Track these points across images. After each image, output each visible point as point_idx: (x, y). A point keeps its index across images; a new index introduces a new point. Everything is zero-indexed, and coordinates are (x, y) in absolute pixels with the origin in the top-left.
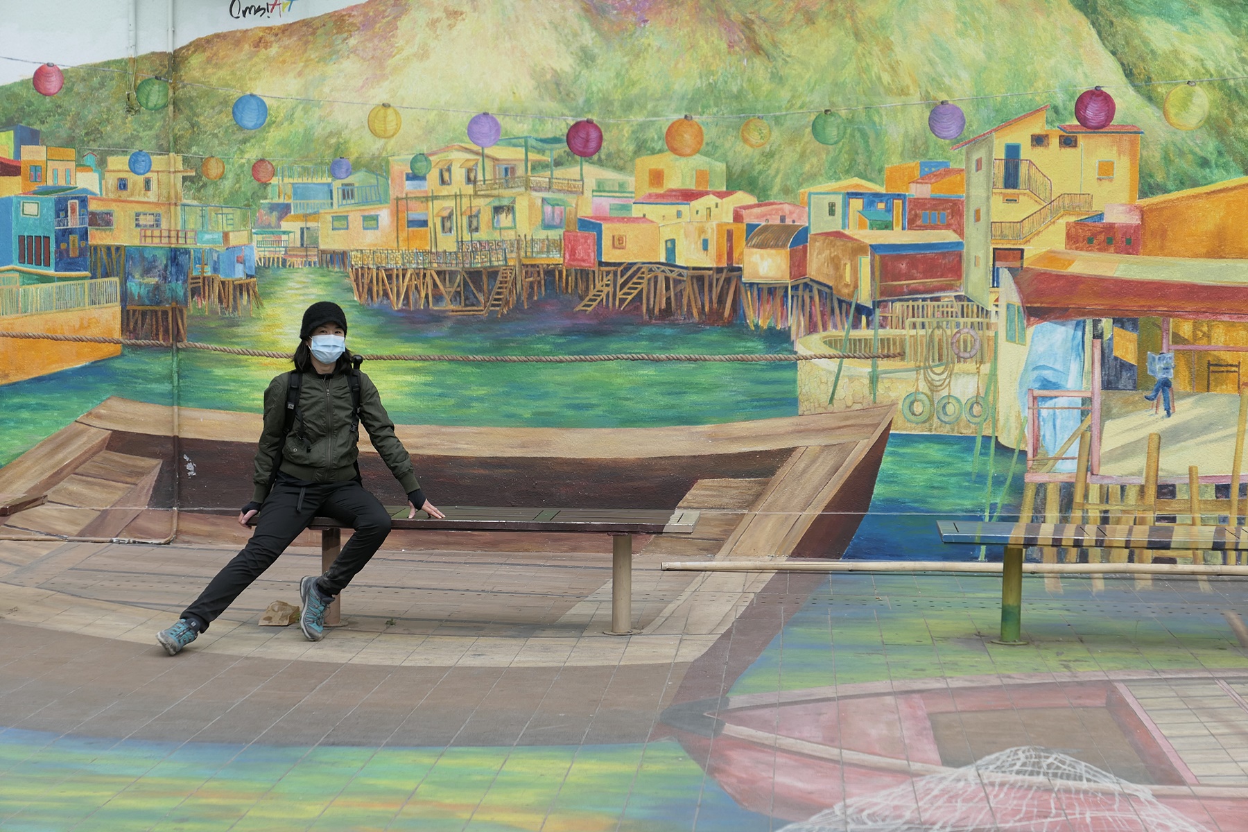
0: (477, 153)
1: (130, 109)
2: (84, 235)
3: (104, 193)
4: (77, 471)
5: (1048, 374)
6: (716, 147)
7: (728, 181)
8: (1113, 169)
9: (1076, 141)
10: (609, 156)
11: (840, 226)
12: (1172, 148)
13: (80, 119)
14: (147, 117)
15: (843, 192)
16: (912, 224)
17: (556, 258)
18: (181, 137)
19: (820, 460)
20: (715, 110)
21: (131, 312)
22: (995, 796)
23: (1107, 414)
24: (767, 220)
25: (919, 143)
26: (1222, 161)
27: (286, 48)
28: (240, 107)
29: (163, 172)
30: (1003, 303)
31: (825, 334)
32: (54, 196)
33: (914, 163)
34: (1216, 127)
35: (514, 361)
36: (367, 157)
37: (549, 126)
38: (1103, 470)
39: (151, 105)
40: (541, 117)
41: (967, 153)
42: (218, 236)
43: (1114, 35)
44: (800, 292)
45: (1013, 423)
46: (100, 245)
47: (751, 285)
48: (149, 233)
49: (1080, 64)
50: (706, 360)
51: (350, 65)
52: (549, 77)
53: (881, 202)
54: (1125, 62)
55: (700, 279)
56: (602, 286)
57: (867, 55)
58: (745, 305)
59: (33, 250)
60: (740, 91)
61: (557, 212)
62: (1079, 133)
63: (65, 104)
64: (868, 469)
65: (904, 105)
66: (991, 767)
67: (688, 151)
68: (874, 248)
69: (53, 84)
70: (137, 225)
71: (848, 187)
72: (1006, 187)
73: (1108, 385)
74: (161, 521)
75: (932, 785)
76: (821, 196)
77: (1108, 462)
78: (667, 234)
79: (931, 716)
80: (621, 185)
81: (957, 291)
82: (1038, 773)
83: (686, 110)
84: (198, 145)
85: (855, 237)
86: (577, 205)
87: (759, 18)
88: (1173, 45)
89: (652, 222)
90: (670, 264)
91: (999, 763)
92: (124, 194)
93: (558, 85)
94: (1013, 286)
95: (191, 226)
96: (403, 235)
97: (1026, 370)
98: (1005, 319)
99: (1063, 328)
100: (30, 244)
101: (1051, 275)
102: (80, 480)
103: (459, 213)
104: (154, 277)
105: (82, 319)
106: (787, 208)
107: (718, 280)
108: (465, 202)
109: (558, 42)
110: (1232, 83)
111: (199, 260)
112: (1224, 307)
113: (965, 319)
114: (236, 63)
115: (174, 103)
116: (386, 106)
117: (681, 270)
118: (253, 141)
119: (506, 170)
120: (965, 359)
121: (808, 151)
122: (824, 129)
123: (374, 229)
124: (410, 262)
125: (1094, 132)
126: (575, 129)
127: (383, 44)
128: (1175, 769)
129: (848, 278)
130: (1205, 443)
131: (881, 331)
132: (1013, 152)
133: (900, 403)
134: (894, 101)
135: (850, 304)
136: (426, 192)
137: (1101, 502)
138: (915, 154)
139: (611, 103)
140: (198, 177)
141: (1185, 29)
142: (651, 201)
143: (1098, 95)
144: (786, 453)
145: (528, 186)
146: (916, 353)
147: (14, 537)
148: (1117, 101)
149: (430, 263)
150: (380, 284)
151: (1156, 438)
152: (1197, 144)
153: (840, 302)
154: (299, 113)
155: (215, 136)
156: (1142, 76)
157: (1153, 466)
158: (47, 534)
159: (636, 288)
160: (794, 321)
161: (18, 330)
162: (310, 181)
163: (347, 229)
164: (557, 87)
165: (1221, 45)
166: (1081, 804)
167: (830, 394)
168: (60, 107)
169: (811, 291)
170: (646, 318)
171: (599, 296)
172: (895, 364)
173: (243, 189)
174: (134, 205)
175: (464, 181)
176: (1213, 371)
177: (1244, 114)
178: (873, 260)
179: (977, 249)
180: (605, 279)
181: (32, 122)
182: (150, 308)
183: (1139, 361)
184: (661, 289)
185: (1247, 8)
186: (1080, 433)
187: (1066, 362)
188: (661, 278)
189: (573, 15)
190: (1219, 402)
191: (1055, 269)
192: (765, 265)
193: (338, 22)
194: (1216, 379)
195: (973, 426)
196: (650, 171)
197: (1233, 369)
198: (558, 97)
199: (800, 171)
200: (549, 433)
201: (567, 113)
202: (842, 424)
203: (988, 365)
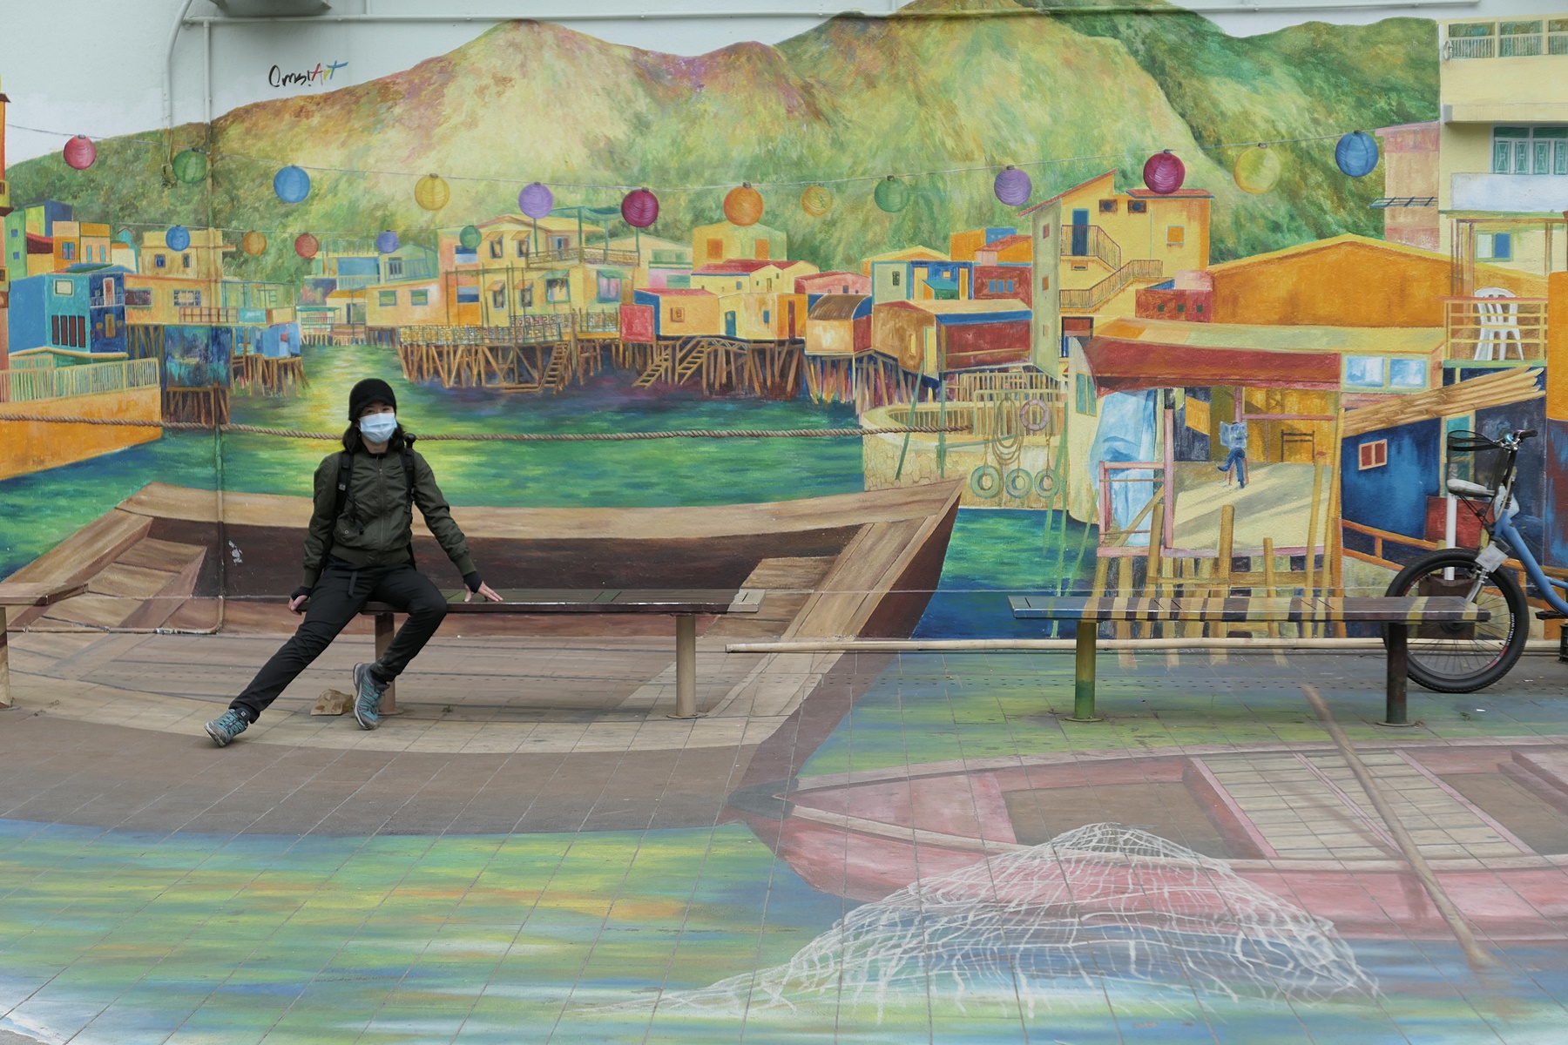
0: (529, 225)
1: (166, 183)
2: (121, 314)
3: (141, 270)
4: (118, 559)
5: (1119, 446)
6: (775, 216)
7: (788, 251)
8: (1183, 234)
9: (1145, 207)
10: (666, 226)
11: (905, 296)
12: (1243, 213)
13: (114, 194)
14: (184, 191)
15: (907, 260)
16: (978, 293)
17: (613, 332)
18: (220, 211)
19: (887, 537)
20: (774, 177)
21: (172, 394)
22: (1072, 873)
23: (1179, 486)
24: (830, 291)
25: (985, 209)
26: (1294, 225)
27: (328, 117)
28: (282, 179)
29: (202, 247)
30: (1072, 373)
31: (890, 407)
32: (89, 274)
33: (979, 231)
34: (1288, 190)
35: (571, 440)
36: (415, 230)
37: (603, 196)
38: (1177, 543)
39: (188, 178)
40: (595, 186)
41: (1034, 220)
42: (261, 314)
43: (1182, 97)
44: (865, 365)
45: (1084, 496)
46: (138, 326)
47: (814, 358)
48: (188, 312)
49: (1149, 126)
51: (395, 135)
52: (602, 145)
53: (947, 270)
54: (1194, 125)
55: (762, 353)
56: (660, 361)
57: (930, 120)
58: (809, 379)
59: (67, 330)
60: (800, 158)
61: (613, 284)
62: (1148, 197)
63: (98, 178)
64: (937, 545)
65: (969, 171)
66: (1067, 844)
67: (747, 220)
68: (940, 318)
69: (85, 157)
70: (176, 304)
71: (912, 256)
72: (1075, 254)
73: (1180, 456)
74: (207, 611)
75: (1007, 863)
76: (885, 265)
77: (1181, 535)
78: (727, 306)
79: (1004, 794)
80: (679, 257)
81: (1025, 361)
82: (1115, 849)
83: (745, 178)
84: (238, 219)
85: (921, 307)
86: (633, 277)
87: (819, 82)
88: (1243, 107)
89: (711, 293)
90: (730, 337)
91: (1074, 840)
92: (162, 272)
94: (1083, 356)
95: (232, 303)
96: (453, 310)
97: (1096, 441)
98: (1075, 389)
99: (1134, 399)
100: (64, 324)
101: (1121, 344)
102: (121, 569)
103: (511, 287)
104: (195, 357)
106: (850, 278)
107: (779, 353)
108: (518, 276)
109: (611, 109)
110: (1304, 144)
111: (242, 339)
112: (1297, 374)
113: (1034, 391)
114: (277, 133)
115: (213, 176)
116: (433, 177)
117: (742, 344)
118: (295, 214)
119: (559, 241)
120: (1034, 431)
121: (871, 219)
122: (887, 196)
123: (424, 304)
124: (461, 339)
125: (1163, 197)
126: (630, 200)
127: (430, 112)
128: (1253, 843)
129: (913, 350)
130: (1280, 513)
131: (948, 404)
132: (1080, 217)
133: (969, 477)
134: (958, 167)
135: (916, 377)
136: (476, 265)
137: (1175, 576)
138: (980, 221)
139: (667, 172)
140: (240, 252)
141: (1255, 90)
142: (710, 272)
143: (1166, 160)
144: (853, 530)
145: (582, 258)
146: (984, 425)
147: (53, 629)
148: (1186, 165)
149: (482, 339)
150: (431, 361)
151: (1229, 510)
152: (1268, 208)
153: (906, 374)
154: (343, 185)
155: (256, 209)
156: (1212, 139)
157: (1227, 538)
158: (87, 626)
159: (695, 363)
160: (859, 395)
161: (53, 414)
162: (355, 255)
163: (395, 304)
164: (611, 155)
165: (1293, 106)
166: (1158, 879)
167: (897, 469)
168: (93, 181)
169: (876, 363)
170: (706, 393)
171: (658, 371)
172: (963, 437)
173: (286, 264)
174: (172, 282)
175: (515, 252)
176: (1287, 441)
177: (1316, 177)
178: (938, 331)
179: (1046, 319)
180: (663, 353)
181: (63, 197)
182: (192, 389)
183: (1211, 431)
184: (721, 363)
185: (1320, 67)
186: (1152, 505)
187: (1137, 433)
188: (721, 352)
189: (626, 78)
190: (1294, 472)
191: (1125, 338)
192: (828, 337)
193: (383, 90)
194: (1290, 448)
195: (1043, 500)
196: (709, 241)
197: (1307, 438)
198: (612, 165)
199: (863, 240)
200: (607, 514)
201: (622, 183)
202: (910, 499)
203: (1058, 437)
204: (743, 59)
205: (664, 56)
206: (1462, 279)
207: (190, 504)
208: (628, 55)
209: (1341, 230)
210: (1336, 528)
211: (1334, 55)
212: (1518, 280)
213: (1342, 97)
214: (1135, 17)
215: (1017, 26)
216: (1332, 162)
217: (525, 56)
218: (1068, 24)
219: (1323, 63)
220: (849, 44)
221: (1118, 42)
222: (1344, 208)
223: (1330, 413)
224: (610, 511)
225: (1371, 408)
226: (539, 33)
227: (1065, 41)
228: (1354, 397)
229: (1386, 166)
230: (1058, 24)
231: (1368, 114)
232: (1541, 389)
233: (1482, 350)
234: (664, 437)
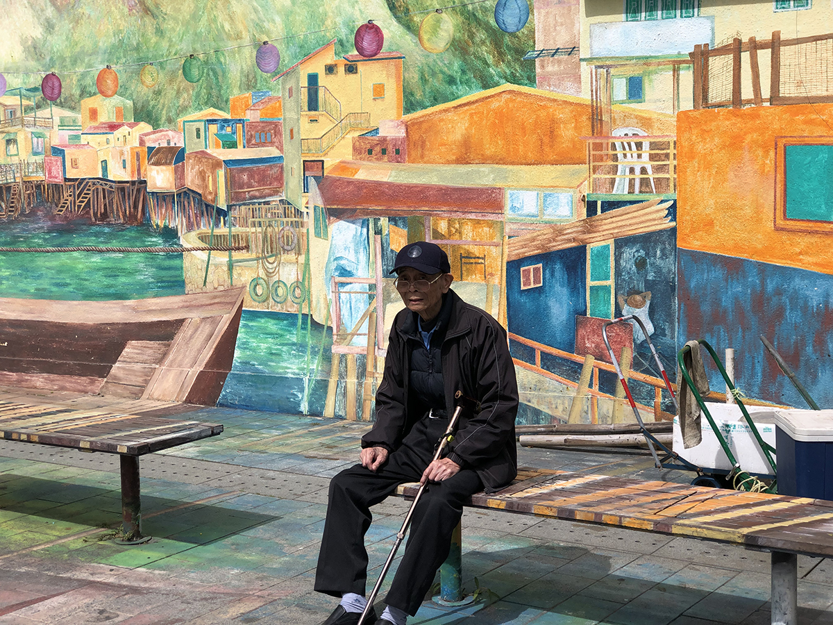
5: (344, 264)
6: (126, 89)
7: (134, 114)
8: (384, 90)
9: (356, 70)
10: (66, 99)
11: (204, 147)
12: (427, 69)
15: (204, 119)
16: (249, 144)
17: (40, 176)
19: (200, 329)
20: (124, 60)
23: (387, 298)
24: (160, 144)
25: (251, 77)
26: (465, 77)
30: (311, 206)
31: (198, 232)
33: (248, 94)
34: (459, 47)
35: (23, 251)
37: (32, 80)
40: (27, 73)
41: (283, 83)
44: (182, 199)
45: (322, 305)
47: (153, 194)
49: (357, 2)
50: (129, 251)
52: (30, 43)
53: (229, 126)
55: (123, 190)
56: (67, 196)
57: (214, 9)
58: (150, 210)
60: (138, 44)
61: (40, 142)
62: (358, 61)
65: (240, 47)
67: (110, 93)
68: (226, 163)
71: (207, 115)
72: (309, 110)
76: (191, 123)
78: (102, 156)
80: (74, 121)
81: (281, 196)
83: (108, 61)
85: (214, 155)
86: (50, 137)
89: (93, 147)
90: (105, 179)
94: (318, 192)
97: (328, 260)
98: (313, 218)
99: (352, 226)
101: (344, 182)
106: (170, 133)
107: (133, 190)
109: (33, 16)
110: (470, 7)
112: (471, 206)
113: (287, 219)
117: (112, 184)
119: (11, 112)
120: (288, 251)
121: (181, 88)
122: (190, 70)
125: (369, 60)
126: (46, 79)
129: (211, 187)
131: (233, 228)
132: (313, 79)
133: (248, 286)
134: (231, 45)
135: (213, 208)
138: (248, 88)
139: (64, 60)
142: (91, 132)
143: (371, 28)
144: (179, 323)
145: (23, 124)
146: (256, 246)
148: (386, 33)
152: (445, 64)
153: (207, 206)
156: (402, 8)
159: (86, 198)
160: (178, 222)
164: (35, 50)
167: (204, 278)
169: (188, 198)
170: (93, 219)
171: (66, 203)
172: (244, 255)
176: (463, 264)
177: (481, 35)
178: (225, 172)
179: (293, 161)
180: (69, 191)
184: (101, 198)
186: (369, 313)
187: (357, 254)
190: (471, 289)
191: (346, 176)
192: (160, 178)
194: (466, 270)
195: (296, 305)
196: (90, 109)
197: (480, 261)
198: (36, 57)
199: (177, 105)
200: (44, 303)
201: (41, 69)
202: (213, 302)
203: (303, 256)
206: (601, 120)
209: (501, 81)
212: (650, 119)
216: (492, 22)
222: (503, 61)
223: (497, 239)
224: (45, 301)
225: (528, 236)
228: (515, 226)
229: (536, 21)
232: (671, 221)
233: (619, 184)
234: (72, 251)
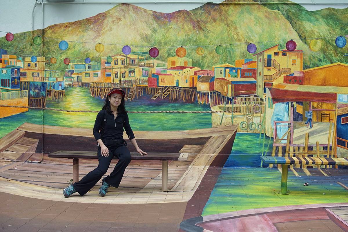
0: (125, 56)
1: (31, 45)
2: (19, 79)
3: (24, 67)
4: (16, 143)
5: (279, 117)
6: (190, 55)
7: (193, 64)
8: (296, 62)
9: (286, 54)
10: (160, 57)
11: (223, 76)
12: (312, 56)
13: (18, 48)
14: (36, 47)
16: (243, 76)
17: (146, 85)
18: (45, 52)
19: (218, 140)
20: (189, 45)
21: (31, 100)
23: (295, 128)
24: (203, 75)
25: (244, 54)
26: (325, 60)
27: (73, 28)
28: (61, 44)
29: (40, 61)
30: (267, 97)
31: (219, 106)
32: (11, 68)
33: (243, 60)
34: (323, 51)
35: (135, 113)
36: (95, 57)
37: (144, 49)
38: (294, 143)
39: (37, 43)
40: (142, 47)
41: (257, 57)
42: (55, 79)
43: (296, 26)
44: (212, 94)
45: (270, 130)
46: (23, 82)
47: (199, 92)
48: (36, 78)
49: (287, 33)
50: (187, 113)
51: (91, 33)
52: (144, 36)
53: (234, 70)
54: (299, 33)
55: (185, 91)
56: (158, 93)
57: (230, 30)
58: (198, 98)
59: (5, 83)
60: (196, 40)
61: (146, 72)
62: (287, 52)
63: (14, 43)
64: (231, 142)
65: (240, 44)
67: (182, 56)
68: (232, 82)
69: (11, 38)
70: (33, 76)
71: (225, 66)
72: (268, 66)
73: (295, 120)
74: (39, 156)
76: (218, 68)
77: (295, 141)
78: (176, 78)
80: (164, 65)
81: (255, 94)
83: (182, 45)
84: (49, 54)
85: (227, 79)
86: (152, 70)
87: (201, 20)
88: (311, 29)
89: (172, 75)
90: (177, 86)
92: (29, 68)
93: (147, 38)
94: (270, 93)
95: (47, 76)
96: (104, 78)
97: (273, 115)
98: (268, 102)
99: (283, 104)
100: (4, 81)
101: (280, 90)
102: (18, 145)
103: (120, 73)
104: (37, 90)
105: (18, 101)
106: (209, 71)
107: (190, 91)
108: (122, 69)
109: (147, 27)
110: (327, 39)
111: (50, 86)
112: (325, 99)
113: (257, 102)
114: (60, 32)
115: (43, 43)
116: (100, 44)
117: (180, 88)
118: (64, 53)
119: (133, 61)
120: (257, 112)
121: (214, 56)
122: (219, 50)
123: (97, 77)
124: (106, 86)
125: (291, 52)
126: (151, 50)
127: (100, 27)
129: (225, 90)
130: (321, 135)
131: (234, 105)
132: (269, 56)
133: (240, 124)
134: (238, 43)
135: (226, 97)
136: (111, 67)
137: (293, 151)
138: (243, 57)
139: (161, 43)
140: (49, 63)
141: (315, 25)
142: (172, 69)
143: (292, 42)
144: (209, 138)
145: (138, 65)
146: (244, 111)
148: (297, 44)
149: (112, 86)
150: (98, 92)
151: (308, 134)
152: (318, 55)
153: (223, 97)
154: (77, 46)
155: (54, 52)
156: (303, 37)
157: (307, 142)
158: (8, 160)
159: (168, 93)
160: (211, 102)
162: (79, 64)
163: (89, 77)
164: (146, 38)
165: (324, 29)
167: (220, 122)
168: (13, 44)
169: (215, 94)
170: (171, 101)
171: (158, 95)
172: (238, 114)
173: (61, 66)
174: (32, 70)
175: (121, 64)
176: (323, 116)
177: (330, 47)
178: (232, 86)
179: (260, 82)
180: (159, 91)
181: (5, 48)
182: (37, 98)
183: (303, 113)
184: (175, 93)
185: (331, 19)
186: (288, 133)
187: (284, 114)
188: (175, 90)
189: (151, 19)
190: (324, 124)
191: (281, 89)
192: (203, 87)
193: (88, 21)
194: (324, 118)
195: (259, 131)
196: (172, 61)
197: (328, 115)
198: (147, 41)
199: (212, 62)
200: (144, 133)
201: (149, 45)
202: (224, 130)
203: (263, 114)
204: (182, 14)
205: (161, 13)
207: (35, 128)
208: (152, 13)
209: (337, 61)
210: (335, 139)
211: (335, 16)
213: (337, 27)
214: (283, 5)
215: (253, 7)
216: (334, 44)
217: (125, 13)
218: (266, 7)
219: (332, 18)
220: (209, 11)
221: (279, 11)
222: (338, 56)
223: (334, 109)
225: (345, 108)
226: (128, 7)
227: (265, 11)
228: (340, 105)
230: (264, 6)
231: (344, 31)
234: (159, 112)
